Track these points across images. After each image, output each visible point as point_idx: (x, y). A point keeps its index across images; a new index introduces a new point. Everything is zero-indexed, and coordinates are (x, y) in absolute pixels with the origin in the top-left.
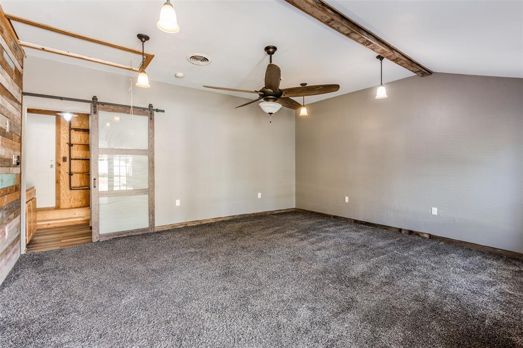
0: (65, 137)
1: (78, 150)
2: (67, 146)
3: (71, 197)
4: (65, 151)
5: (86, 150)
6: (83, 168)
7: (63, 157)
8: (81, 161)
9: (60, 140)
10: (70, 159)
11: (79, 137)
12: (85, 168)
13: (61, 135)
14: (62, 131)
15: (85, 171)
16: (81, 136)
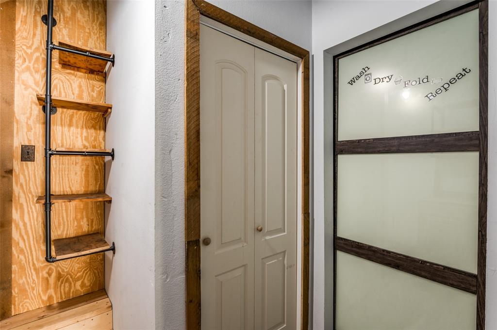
0: (31, 82)
1: (70, 125)
2: (37, 110)
3: (50, 275)
4: (29, 129)
5: (94, 127)
6: (87, 181)
7: (24, 148)
8: (80, 158)
9: (13, 88)
10: (49, 153)
11: (75, 85)
12: (92, 181)
13: (17, 74)
14: (18, 62)
15: (92, 188)
16: (80, 86)
